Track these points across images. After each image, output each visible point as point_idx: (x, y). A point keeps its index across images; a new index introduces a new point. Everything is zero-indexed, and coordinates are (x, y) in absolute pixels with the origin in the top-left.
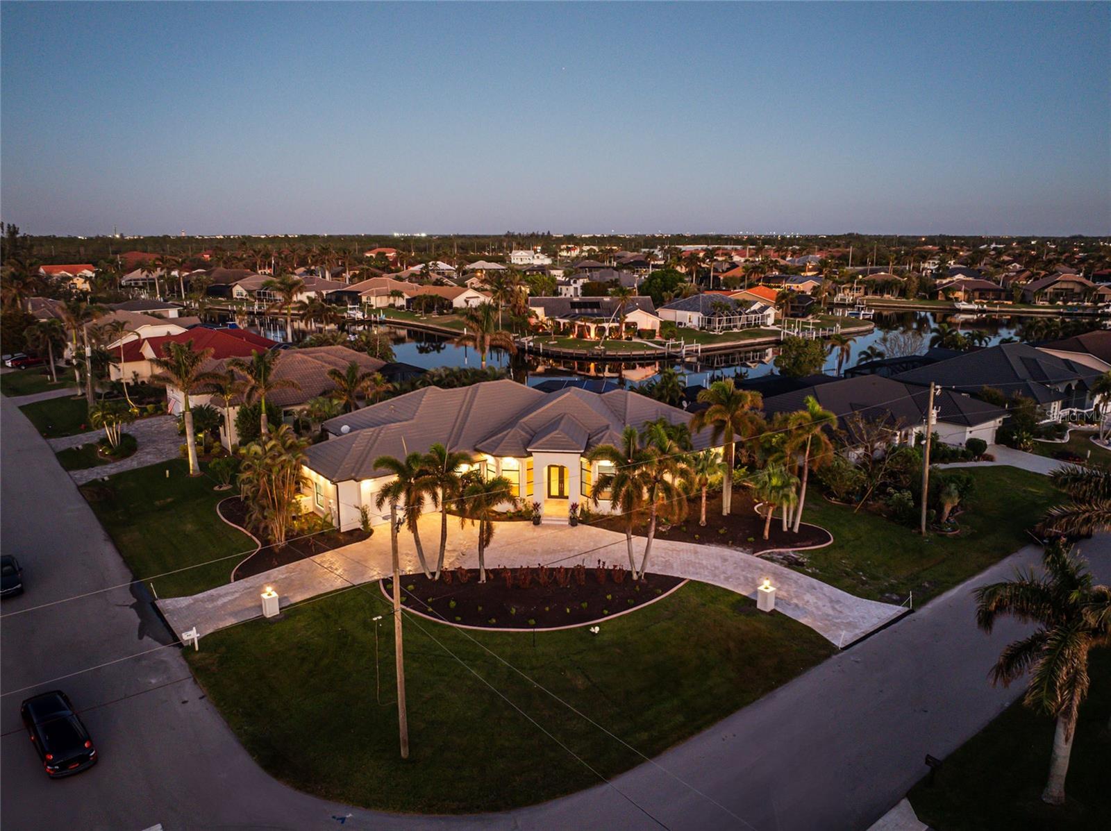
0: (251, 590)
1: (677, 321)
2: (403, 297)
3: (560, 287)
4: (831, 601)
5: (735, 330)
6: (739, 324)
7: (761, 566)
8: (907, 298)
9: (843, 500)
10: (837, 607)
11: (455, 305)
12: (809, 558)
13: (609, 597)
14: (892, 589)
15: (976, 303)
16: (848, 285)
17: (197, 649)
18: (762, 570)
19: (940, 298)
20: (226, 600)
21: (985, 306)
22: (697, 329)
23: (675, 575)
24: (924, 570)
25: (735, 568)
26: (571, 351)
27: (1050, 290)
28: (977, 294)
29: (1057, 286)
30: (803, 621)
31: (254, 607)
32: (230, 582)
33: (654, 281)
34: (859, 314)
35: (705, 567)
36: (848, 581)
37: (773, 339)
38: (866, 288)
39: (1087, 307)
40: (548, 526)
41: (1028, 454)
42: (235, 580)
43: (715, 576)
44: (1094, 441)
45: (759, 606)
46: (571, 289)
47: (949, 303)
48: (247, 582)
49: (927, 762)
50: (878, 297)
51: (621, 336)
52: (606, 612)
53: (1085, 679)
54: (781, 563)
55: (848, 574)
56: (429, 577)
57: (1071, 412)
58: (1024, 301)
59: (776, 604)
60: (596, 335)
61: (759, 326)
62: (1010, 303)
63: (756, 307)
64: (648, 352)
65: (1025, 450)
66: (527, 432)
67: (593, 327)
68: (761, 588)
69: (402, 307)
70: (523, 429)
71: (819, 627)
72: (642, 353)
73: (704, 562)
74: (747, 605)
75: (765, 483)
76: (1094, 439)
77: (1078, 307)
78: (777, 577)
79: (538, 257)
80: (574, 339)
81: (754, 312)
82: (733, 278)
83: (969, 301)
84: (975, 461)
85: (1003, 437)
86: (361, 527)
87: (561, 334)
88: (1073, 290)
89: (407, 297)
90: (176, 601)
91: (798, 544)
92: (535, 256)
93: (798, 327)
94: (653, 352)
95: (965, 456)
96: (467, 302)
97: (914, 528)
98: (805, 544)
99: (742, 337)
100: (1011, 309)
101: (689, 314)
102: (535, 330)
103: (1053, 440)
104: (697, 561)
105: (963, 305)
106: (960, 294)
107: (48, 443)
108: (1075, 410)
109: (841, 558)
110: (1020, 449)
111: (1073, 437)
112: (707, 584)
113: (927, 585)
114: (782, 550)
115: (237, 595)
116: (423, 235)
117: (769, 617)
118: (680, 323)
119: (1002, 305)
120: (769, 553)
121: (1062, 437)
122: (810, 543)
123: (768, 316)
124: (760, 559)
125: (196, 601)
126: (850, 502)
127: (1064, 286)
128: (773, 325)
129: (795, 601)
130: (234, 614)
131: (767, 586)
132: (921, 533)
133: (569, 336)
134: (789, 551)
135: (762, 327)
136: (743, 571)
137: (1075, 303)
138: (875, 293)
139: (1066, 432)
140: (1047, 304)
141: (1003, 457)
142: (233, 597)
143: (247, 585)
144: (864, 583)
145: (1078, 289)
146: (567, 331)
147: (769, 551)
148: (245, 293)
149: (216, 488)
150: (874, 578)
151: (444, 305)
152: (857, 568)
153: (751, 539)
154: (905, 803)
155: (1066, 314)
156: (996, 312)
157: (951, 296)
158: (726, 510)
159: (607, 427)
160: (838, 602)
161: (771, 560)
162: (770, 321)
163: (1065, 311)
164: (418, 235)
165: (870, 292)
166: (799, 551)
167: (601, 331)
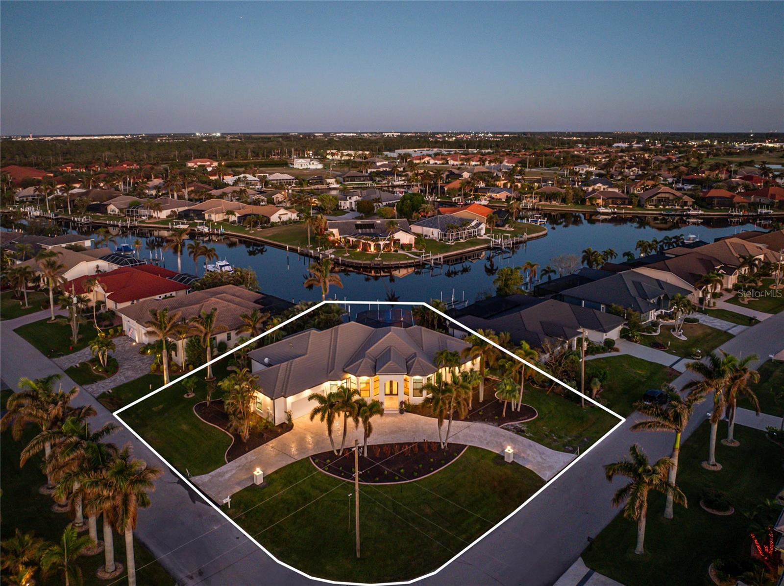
0: (241, 467)
1: (424, 234)
2: (235, 215)
3: (340, 201)
4: (540, 453)
5: (462, 241)
6: (464, 236)
7: (503, 434)
8: (567, 204)
9: (540, 386)
10: (543, 457)
11: (272, 221)
12: (527, 427)
13: (432, 460)
14: (569, 443)
15: (610, 208)
16: (529, 195)
17: (229, 507)
18: (504, 436)
19: (587, 204)
20: (229, 475)
21: (616, 210)
22: (438, 240)
23: (462, 443)
24: (584, 430)
25: (490, 436)
26: (360, 262)
27: (655, 198)
28: (610, 201)
29: (659, 195)
30: (527, 467)
31: (247, 478)
32: (226, 463)
33: (405, 201)
34: (537, 221)
35: (474, 437)
36: (547, 441)
37: (486, 246)
38: (540, 197)
39: (676, 210)
40: (389, 415)
41: (637, 345)
42: (229, 461)
43: (481, 442)
44: (672, 333)
45: (505, 460)
46: (348, 203)
47: (593, 207)
48: (235, 462)
49: (588, 540)
50: (548, 203)
51: (391, 249)
52: (432, 469)
53: (646, 505)
54: (513, 432)
55: (547, 436)
56: (336, 454)
57: (662, 312)
58: (640, 205)
59: (514, 458)
60: (375, 249)
61: (476, 237)
62: (631, 207)
63: (473, 223)
64: (410, 261)
65: (636, 342)
66: (372, 360)
67: (372, 244)
68: (506, 450)
69: (234, 222)
70: (370, 358)
71: (535, 469)
72: (406, 262)
73: (475, 434)
74: (499, 458)
75: (504, 389)
76: (673, 331)
77: (672, 210)
78: (513, 442)
79: (313, 164)
80: (359, 251)
81: (473, 227)
82: (453, 189)
83: (605, 206)
84: (609, 352)
85: (624, 335)
86: (287, 422)
87: (351, 247)
88: (669, 198)
89: (238, 215)
90: (202, 478)
91: (521, 418)
92: (311, 163)
93: (501, 238)
94: (413, 261)
95: (604, 350)
96: (280, 218)
97: (578, 403)
98: (523, 418)
99: (466, 246)
100: (632, 212)
101: (431, 229)
102: (332, 245)
103: (651, 333)
104: (470, 433)
105: (602, 210)
106: (600, 201)
107: (53, 362)
108: (663, 311)
109: (543, 426)
110: (633, 341)
111: (662, 331)
112: (478, 448)
113: (586, 440)
114: (513, 423)
115: (234, 472)
116: (218, 134)
117: (511, 466)
118: (426, 236)
119: (626, 208)
120: (506, 426)
121: (655, 331)
122: (526, 417)
123: (482, 228)
124: (502, 430)
125: (213, 477)
126: (544, 387)
127: (663, 195)
128: (485, 234)
129: (522, 455)
130: (239, 484)
131: (509, 450)
132: (581, 406)
133: (356, 249)
134: (516, 423)
135: (478, 237)
136: (494, 438)
137: (670, 207)
138: (546, 200)
139: (658, 326)
140: (653, 207)
141: (625, 348)
142: (232, 473)
143: (237, 464)
144: (555, 441)
145: (671, 197)
146: (355, 246)
147: (506, 424)
148: (117, 211)
149: (185, 396)
150: (560, 437)
151: (264, 221)
152: (551, 432)
153: (497, 417)
154: (580, 560)
155: (665, 215)
156: (623, 214)
157: (594, 203)
158: (481, 399)
159: (415, 355)
160: (543, 454)
161: (508, 429)
162: (483, 232)
163: (665, 213)
164: (215, 134)
165: (543, 199)
166: (521, 423)
167: (377, 246)
